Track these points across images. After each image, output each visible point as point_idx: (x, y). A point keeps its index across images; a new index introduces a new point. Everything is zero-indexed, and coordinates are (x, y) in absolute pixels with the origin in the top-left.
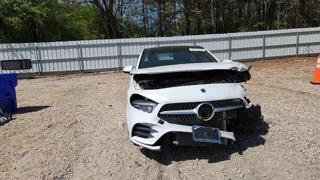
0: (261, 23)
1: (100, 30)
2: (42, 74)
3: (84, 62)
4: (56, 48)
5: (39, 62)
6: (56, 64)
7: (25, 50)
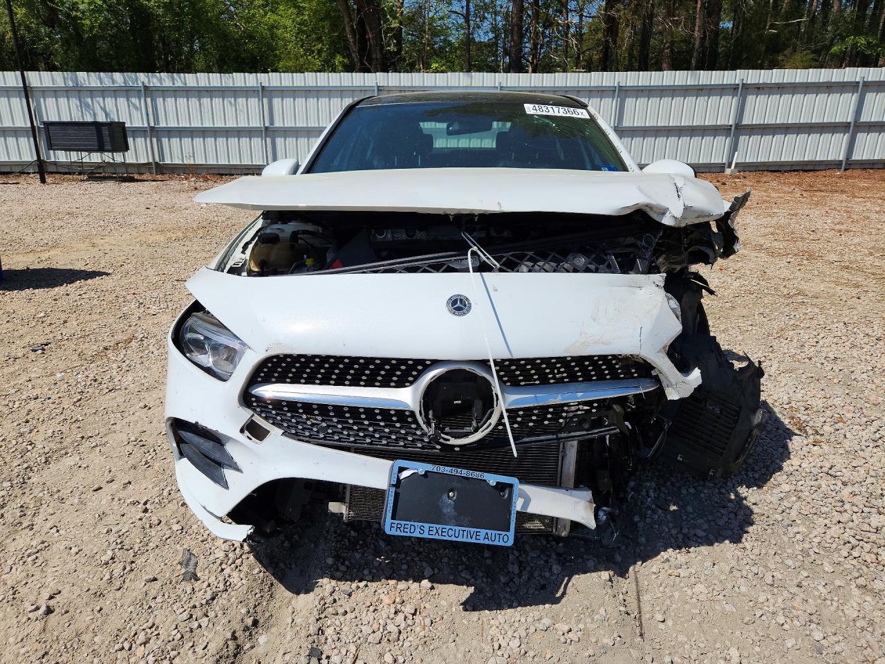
0: (862, 41)
1: (333, 43)
2: (161, 170)
3: (279, 141)
4: (200, 92)
5: (154, 132)
6: (198, 141)
7: (115, 92)
